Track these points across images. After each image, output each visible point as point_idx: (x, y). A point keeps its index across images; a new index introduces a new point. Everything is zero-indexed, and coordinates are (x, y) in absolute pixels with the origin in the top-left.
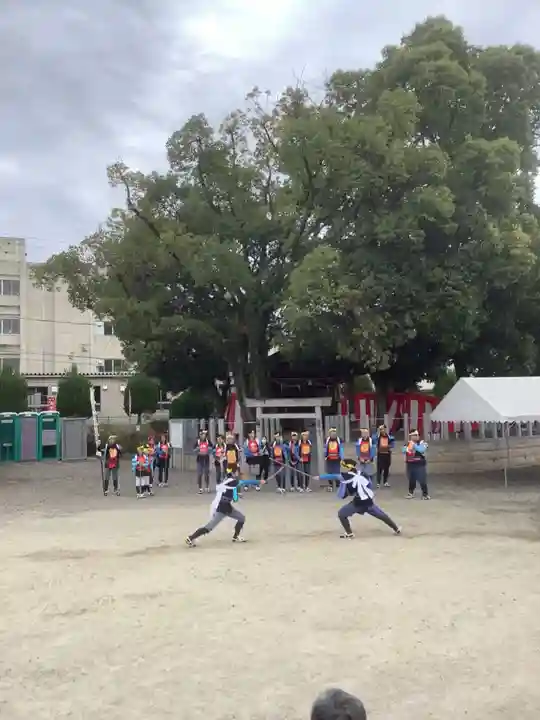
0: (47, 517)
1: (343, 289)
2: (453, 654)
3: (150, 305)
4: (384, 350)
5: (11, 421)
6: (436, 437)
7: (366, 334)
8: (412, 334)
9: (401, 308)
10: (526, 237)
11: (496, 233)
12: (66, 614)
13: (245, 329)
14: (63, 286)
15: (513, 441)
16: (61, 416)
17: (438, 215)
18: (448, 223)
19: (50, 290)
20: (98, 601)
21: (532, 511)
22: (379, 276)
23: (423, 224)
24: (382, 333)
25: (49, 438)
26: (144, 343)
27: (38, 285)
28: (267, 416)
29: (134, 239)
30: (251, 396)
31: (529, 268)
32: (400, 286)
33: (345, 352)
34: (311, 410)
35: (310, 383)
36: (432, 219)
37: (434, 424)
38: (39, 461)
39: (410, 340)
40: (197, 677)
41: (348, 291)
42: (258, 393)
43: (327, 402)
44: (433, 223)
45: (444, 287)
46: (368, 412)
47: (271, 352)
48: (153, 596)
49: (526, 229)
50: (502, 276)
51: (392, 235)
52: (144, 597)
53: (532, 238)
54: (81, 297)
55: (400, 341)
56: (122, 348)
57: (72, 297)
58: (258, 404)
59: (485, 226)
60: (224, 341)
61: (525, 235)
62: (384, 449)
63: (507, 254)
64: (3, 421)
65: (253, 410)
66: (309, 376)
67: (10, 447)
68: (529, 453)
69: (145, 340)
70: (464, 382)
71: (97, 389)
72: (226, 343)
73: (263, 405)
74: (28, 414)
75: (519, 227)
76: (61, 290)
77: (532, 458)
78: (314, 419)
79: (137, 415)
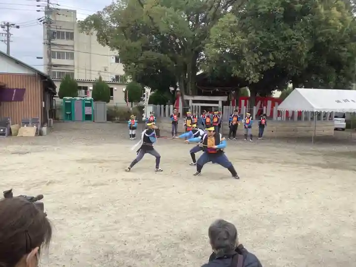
0: (87, 145)
1: (238, 38)
2: (281, 213)
3: (138, 44)
4: (257, 72)
5: (70, 102)
6: (279, 118)
8: (272, 64)
11: (322, 11)
12: (93, 186)
13: (185, 59)
14: (95, 32)
15: (318, 123)
16: (95, 100)
18: (296, 4)
19: (88, 34)
20: (109, 180)
21: (325, 155)
22: (258, 32)
23: (284, 4)
24: (257, 63)
25: (88, 110)
27: (81, 31)
28: (194, 105)
29: (131, 8)
30: (187, 94)
31: (338, 31)
32: (270, 38)
33: (237, 73)
34: (217, 102)
35: (217, 90)
37: (279, 112)
38: (83, 121)
39: (271, 67)
40: (155, 214)
41: (240, 39)
42: (191, 94)
43: (225, 98)
44: (289, 4)
45: (291, 39)
46: (245, 105)
47: (198, 73)
48: (135, 180)
49: (339, 10)
50: (322, 34)
51: (266, 10)
54: (103, 39)
55: (265, 68)
56: (123, 68)
57: (99, 40)
58: (190, 98)
59: (316, 7)
60: (175, 65)
61: (337, 12)
63: (326, 23)
64: (66, 102)
65: (188, 101)
66: (217, 86)
67: (70, 114)
68: (326, 129)
69: (135, 63)
70: (297, 91)
71: (112, 89)
72: (176, 66)
73: (193, 99)
74: (78, 98)
75: (335, 8)
76: (93, 34)
77: (327, 131)
78: (218, 107)
79: (131, 103)
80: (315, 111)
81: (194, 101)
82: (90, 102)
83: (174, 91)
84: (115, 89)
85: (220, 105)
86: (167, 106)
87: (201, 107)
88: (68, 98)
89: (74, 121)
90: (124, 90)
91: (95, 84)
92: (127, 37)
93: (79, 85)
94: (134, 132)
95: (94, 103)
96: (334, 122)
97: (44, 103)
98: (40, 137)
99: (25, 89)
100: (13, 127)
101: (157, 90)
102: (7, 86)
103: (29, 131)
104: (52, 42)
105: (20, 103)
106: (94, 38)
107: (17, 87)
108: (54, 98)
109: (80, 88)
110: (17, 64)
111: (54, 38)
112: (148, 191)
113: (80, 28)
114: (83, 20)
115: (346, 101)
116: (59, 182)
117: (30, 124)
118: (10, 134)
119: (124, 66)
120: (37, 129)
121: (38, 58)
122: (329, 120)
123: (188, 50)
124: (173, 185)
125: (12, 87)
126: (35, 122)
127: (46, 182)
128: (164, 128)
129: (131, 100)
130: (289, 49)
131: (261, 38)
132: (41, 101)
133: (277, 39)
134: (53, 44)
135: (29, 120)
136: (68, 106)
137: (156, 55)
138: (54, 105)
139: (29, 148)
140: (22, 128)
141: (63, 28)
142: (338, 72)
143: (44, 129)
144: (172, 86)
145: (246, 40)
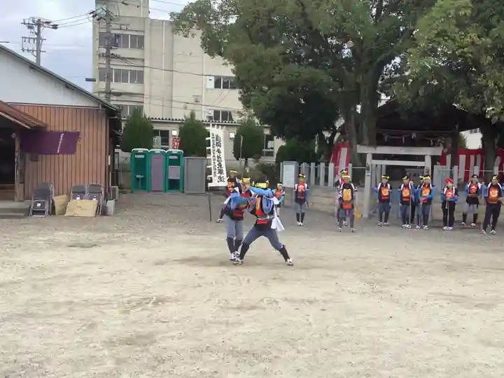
3: (275, 51)
5: (143, 156)
7: (491, 84)
12: (239, 308)
13: (360, 79)
14: (200, 32)
16: (185, 155)
19: (186, 36)
20: (262, 300)
25: (174, 173)
26: (267, 88)
27: (176, 30)
30: (360, 142)
34: (421, 158)
35: (414, 136)
38: (165, 191)
41: (476, 39)
42: (367, 144)
43: (438, 151)
48: (311, 302)
52: (303, 301)
54: (213, 46)
56: (240, 96)
57: (203, 45)
58: (369, 151)
60: (340, 89)
62: (493, 200)
64: (136, 156)
65: (363, 157)
66: (414, 129)
67: (142, 178)
69: (267, 86)
72: (341, 92)
73: (374, 152)
74: (158, 151)
76: (196, 37)
78: (424, 167)
79: (244, 159)
81: (375, 157)
82: (176, 157)
83: (331, 139)
85: (427, 163)
86: (322, 165)
87: (388, 167)
88: (140, 150)
89: (149, 191)
90: (232, 135)
91: (182, 126)
92: (254, 40)
93: (156, 127)
95: (184, 160)
97: (109, 157)
98: (105, 217)
99: (78, 134)
100: (59, 201)
101: (297, 136)
102: (49, 129)
103: (85, 207)
104: (112, 52)
105: (69, 156)
106: (197, 40)
107: (65, 129)
108: (116, 150)
109: (156, 133)
110: (66, 90)
111: (117, 46)
117: (87, 194)
118: (53, 211)
119: (240, 93)
120: (99, 206)
121: (87, 80)
123: (366, 61)
124: (390, 314)
125: (57, 129)
126: (94, 191)
127: (150, 299)
128: (316, 206)
129: (246, 157)
132: (106, 154)
134: (117, 57)
135: (83, 187)
136: (141, 165)
137: (307, 72)
138: (116, 162)
139: (94, 237)
140: (71, 201)
143: (111, 204)
144: (328, 130)
145: (488, 41)
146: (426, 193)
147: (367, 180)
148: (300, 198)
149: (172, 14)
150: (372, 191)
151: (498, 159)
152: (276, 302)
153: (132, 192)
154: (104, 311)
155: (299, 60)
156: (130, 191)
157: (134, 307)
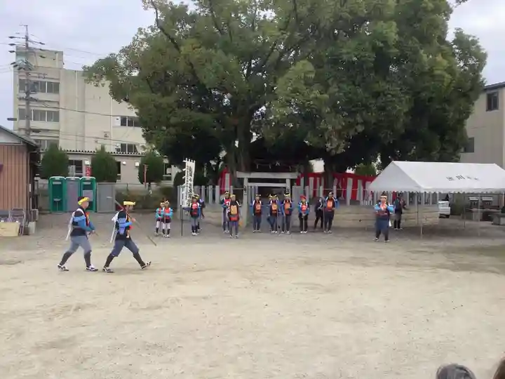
1: (316, 93)
3: (170, 100)
4: (341, 139)
5: (60, 183)
6: (367, 203)
7: (330, 128)
8: (360, 129)
9: (353, 109)
10: (445, 63)
11: (425, 57)
12: (148, 308)
14: (108, 83)
16: (97, 181)
17: (385, 42)
18: (392, 49)
19: (97, 86)
20: (167, 300)
21: (445, 252)
22: (341, 85)
23: (374, 48)
24: (340, 127)
26: (165, 128)
27: (88, 81)
28: (250, 184)
30: (239, 170)
31: (445, 84)
32: (356, 94)
34: (284, 181)
35: (278, 163)
36: (381, 45)
39: (359, 133)
41: (319, 95)
42: (243, 168)
43: (294, 176)
44: (381, 48)
45: (385, 95)
47: (254, 139)
48: (204, 298)
49: (444, 56)
50: (424, 89)
52: (200, 298)
53: (449, 63)
54: (119, 93)
55: (352, 133)
56: (143, 133)
57: (112, 93)
58: (245, 176)
59: (416, 52)
60: (222, 129)
61: (443, 60)
63: (431, 74)
64: (54, 183)
65: (241, 180)
66: (277, 158)
67: (60, 203)
68: (429, 216)
69: (166, 126)
70: (394, 164)
71: (119, 164)
72: (224, 131)
73: (249, 177)
74: (73, 178)
75: (440, 55)
76: (105, 86)
77: (431, 219)
78: (285, 188)
79: (148, 183)
80: (423, 191)
81: (250, 180)
82: (90, 183)
83: (217, 166)
84: (124, 163)
85: (288, 185)
86: (210, 187)
87: (259, 187)
88: (57, 178)
89: (66, 212)
90: (137, 164)
91: (94, 157)
92: (153, 90)
93: (71, 158)
94: (169, 226)
95: (96, 185)
96: (438, 206)
97: (31, 185)
99: (2, 166)
103: (9, 228)
104: (31, 96)
106: (107, 89)
108: (35, 178)
109: (71, 163)
111: (35, 91)
112: (233, 315)
113: (86, 78)
114: (91, 66)
115: (459, 177)
116: (93, 306)
117: (10, 217)
119: (143, 131)
120: (21, 227)
121: (9, 119)
122: (433, 203)
124: (265, 303)
126: (16, 215)
127: (71, 306)
129: (149, 181)
130: (382, 109)
131: (345, 94)
132: (27, 183)
133: (367, 95)
134: (36, 100)
135: (8, 212)
136: (58, 190)
138: (36, 188)
141: (49, 76)
142: (442, 139)
143: (32, 225)
144: (213, 159)
145: (326, 96)
146: (288, 206)
147: (245, 198)
148: (194, 213)
149: (84, 67)
150: (249, 207)
151: (336, 180)
152: (178, 300)
153: (50, 213)
154: (30, 320)
155: (190, 106)
156: (48, 212)
157: (57, 315)
